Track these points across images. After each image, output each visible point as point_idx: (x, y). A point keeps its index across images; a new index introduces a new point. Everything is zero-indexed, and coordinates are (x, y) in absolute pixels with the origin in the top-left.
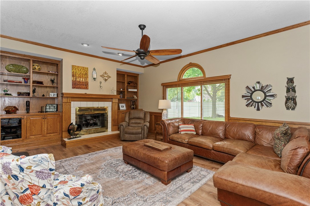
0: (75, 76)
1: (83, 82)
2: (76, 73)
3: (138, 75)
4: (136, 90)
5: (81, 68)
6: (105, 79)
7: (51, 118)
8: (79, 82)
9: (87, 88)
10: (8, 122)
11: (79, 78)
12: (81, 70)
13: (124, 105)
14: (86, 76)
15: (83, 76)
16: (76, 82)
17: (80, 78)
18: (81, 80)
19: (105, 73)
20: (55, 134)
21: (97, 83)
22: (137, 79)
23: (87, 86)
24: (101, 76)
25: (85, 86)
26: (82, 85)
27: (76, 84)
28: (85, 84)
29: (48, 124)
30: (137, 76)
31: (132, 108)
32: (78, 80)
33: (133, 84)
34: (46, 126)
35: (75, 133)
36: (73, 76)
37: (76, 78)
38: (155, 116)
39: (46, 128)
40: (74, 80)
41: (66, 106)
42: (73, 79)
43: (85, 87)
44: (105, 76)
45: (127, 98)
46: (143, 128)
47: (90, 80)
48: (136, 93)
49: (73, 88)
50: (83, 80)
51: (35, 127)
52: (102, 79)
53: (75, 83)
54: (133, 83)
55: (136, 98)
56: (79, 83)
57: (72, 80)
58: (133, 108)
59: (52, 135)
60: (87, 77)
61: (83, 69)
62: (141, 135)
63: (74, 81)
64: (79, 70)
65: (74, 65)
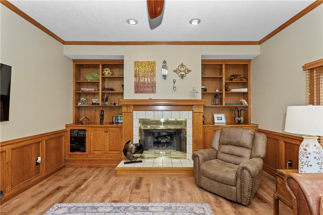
0: (137, 75)
1: (148, 84)
2: (139, 71)
3: (250, 61)
4: (245, 90)
5: (146, 64)
6: (181, 75)
7: (113, 132)
8: (143, 83)
9: (154, 92)
10: (78, 133)
11: (143, 78)
12: (145, 66)
13: (223, 116)
14: (152, 74)
15: (148, 75)
16: (139, 84)
17: (145, 77)
18: (146, 80)
19: (182, 65)
20: (118, 152)
21: (169, 82)
22: (248, 69)
23: (154, 88)
24: (175, 71)
25: (152, 87)
26: (147, 87)
27: (139, 86)
28: (150, 86)
29: (109, 138)
30: (247, 65)
31: (237, 122)
32: (142, 80)
33: (239, 79)
34: (108, 141)
35: (134, 155)
36: (136, 76)
37: (139, 79)
38: (285, 142)
39: (108, 144)
40: (137, 81)
41: (126, 117)
42: (135, 80)
43: (151, 90)
44: (181, 71)
45: (226, 104)
46: (240, 173)
47: (158, 79)
48: (245, 95)
49: (136, 92)
50: (149, 80)
51: (97, 142)
52: (176, 76)
53: (137, 85)
54: (239, 77)
55: (246, 103)
56: (143, 85)
57: (135, 82)
58: (239, 122)
59: (115, 152)
60: (154, 75)
61: (148, 65)
62: (234, 188)
63: (137, 83)
64: (143, 66)
65: (136, 61)
